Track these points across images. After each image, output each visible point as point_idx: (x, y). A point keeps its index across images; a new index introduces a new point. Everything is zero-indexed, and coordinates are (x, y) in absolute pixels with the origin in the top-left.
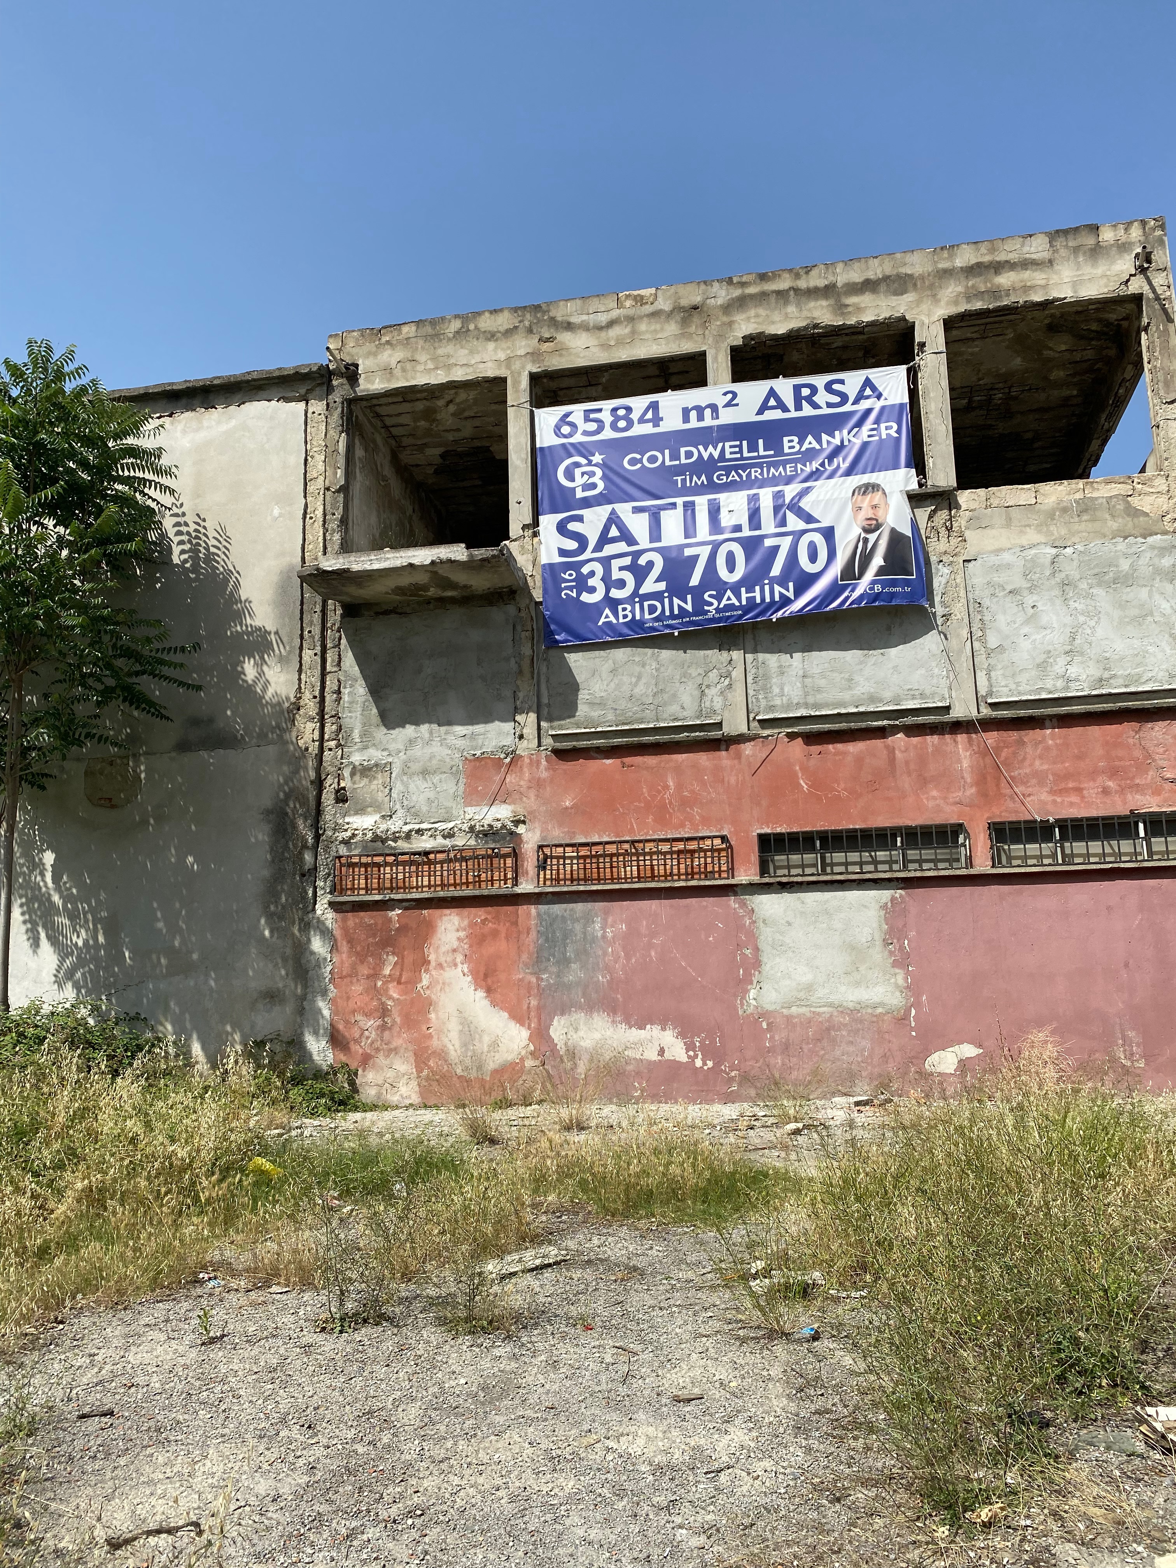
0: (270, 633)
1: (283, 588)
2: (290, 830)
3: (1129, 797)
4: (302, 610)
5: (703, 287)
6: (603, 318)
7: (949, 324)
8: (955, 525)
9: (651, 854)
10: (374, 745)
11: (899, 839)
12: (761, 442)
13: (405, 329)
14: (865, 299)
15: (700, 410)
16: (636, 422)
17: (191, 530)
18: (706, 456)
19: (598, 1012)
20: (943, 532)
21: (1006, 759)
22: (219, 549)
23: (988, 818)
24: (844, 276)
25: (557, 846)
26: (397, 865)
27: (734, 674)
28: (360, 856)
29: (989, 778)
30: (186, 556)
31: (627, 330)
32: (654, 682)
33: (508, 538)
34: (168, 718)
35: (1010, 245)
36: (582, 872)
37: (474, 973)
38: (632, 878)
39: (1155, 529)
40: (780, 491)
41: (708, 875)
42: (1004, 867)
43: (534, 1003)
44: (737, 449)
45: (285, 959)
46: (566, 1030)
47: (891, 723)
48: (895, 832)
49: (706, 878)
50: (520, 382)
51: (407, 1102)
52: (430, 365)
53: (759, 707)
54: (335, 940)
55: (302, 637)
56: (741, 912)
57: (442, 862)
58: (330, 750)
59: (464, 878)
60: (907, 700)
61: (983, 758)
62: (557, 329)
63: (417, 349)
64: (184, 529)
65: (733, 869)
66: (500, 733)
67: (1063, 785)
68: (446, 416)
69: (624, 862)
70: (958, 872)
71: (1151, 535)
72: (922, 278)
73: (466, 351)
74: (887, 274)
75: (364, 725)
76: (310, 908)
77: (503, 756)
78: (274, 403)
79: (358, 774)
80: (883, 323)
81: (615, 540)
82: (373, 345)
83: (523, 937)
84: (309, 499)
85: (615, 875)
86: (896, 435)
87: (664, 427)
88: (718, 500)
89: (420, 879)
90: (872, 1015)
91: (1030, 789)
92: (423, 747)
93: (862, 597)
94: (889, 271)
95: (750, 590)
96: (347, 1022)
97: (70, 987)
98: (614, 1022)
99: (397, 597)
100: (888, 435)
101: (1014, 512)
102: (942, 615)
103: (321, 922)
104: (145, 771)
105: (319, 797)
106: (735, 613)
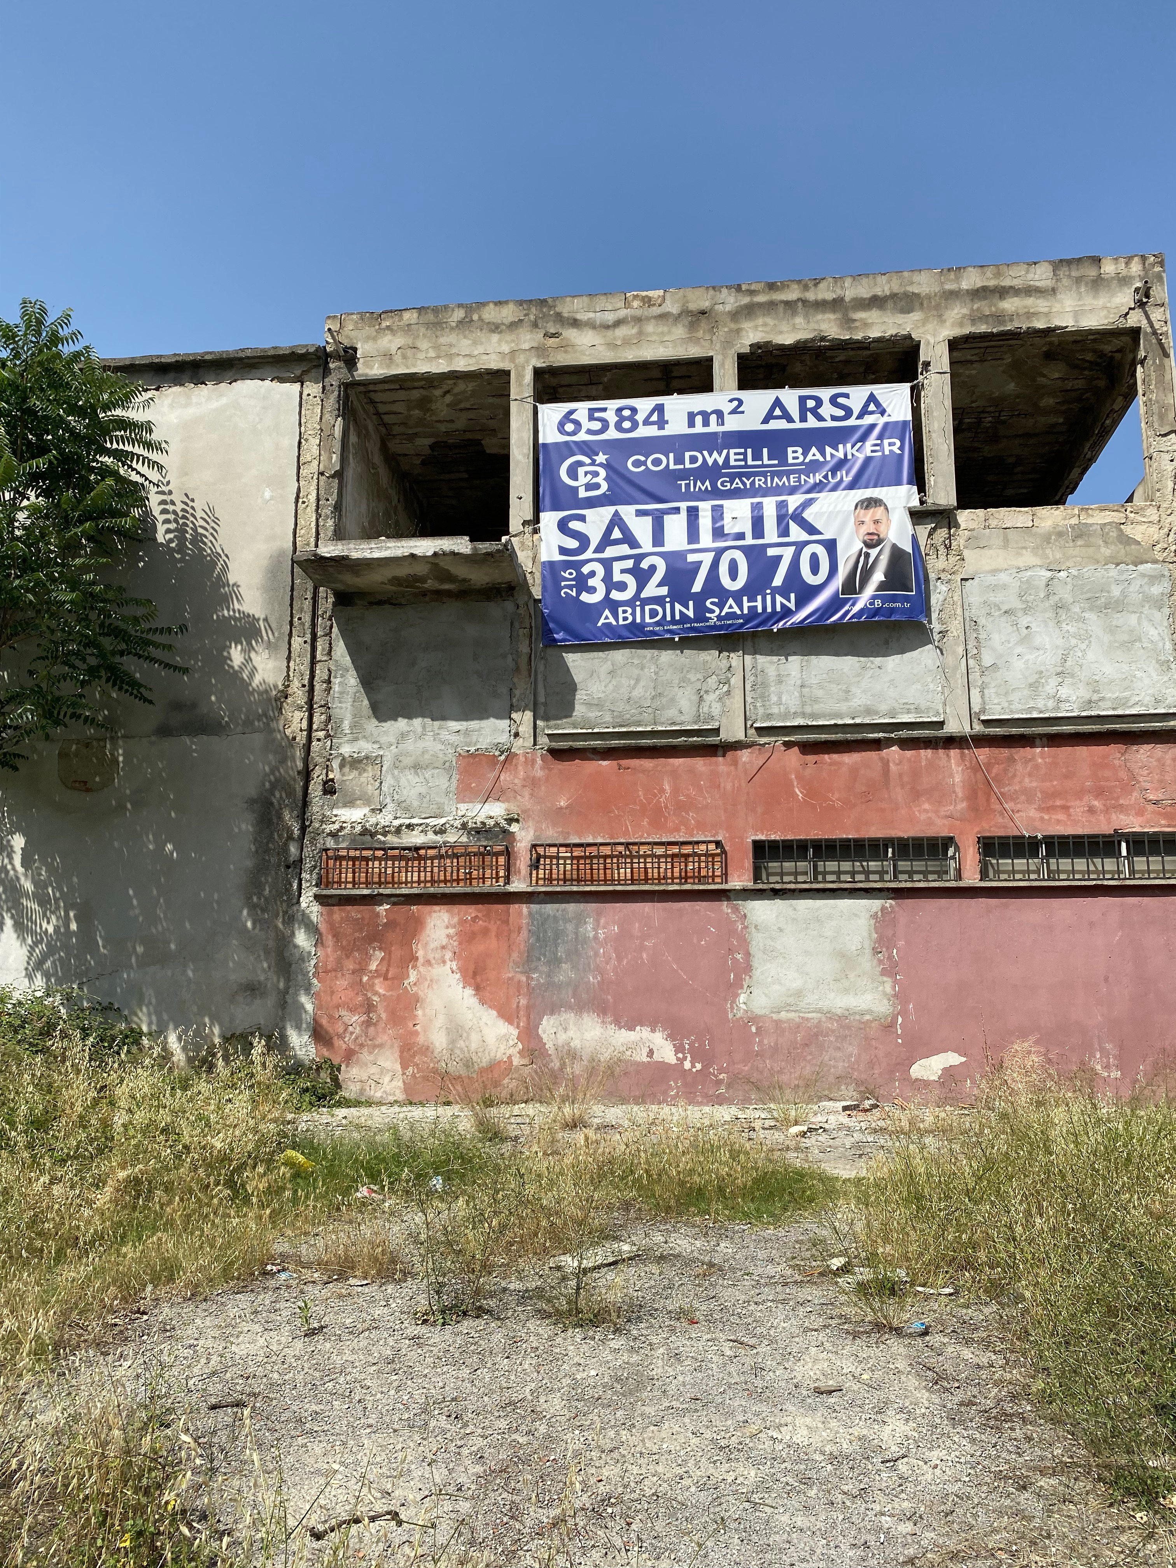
0: (258, 620)
1: (273, 572)
2: (275, 821)
3: (1114, 816)
4: (292, 596)
5: (711, 292)
6: (610, 317)
7: (954, 344)
8: (954, 543)
9: (645, 856)
10: (364, 737)
11: (890, 850)
12: (765, 451)
13: (406, 315)
14: (872, 315)
15: (706, 416)
16: (641, 423)
17: (178, 510)
18: (710, 462)
19: (588, 1012)
20: (942, 550)
21: (997, 775)
22: (207, 530)
23: (979, 832)
24: (852, 291)
25: (550, 845)
26: (386, 860)
27: (733, 681)
28: (348, 849)
29: (980, 794)
30: (171, 536)
31: (634, 331)
32: (652, 685)
33: (506, 532)
34: (150, 702)
35: (1014, 271)
36: (575, 872)
37: (463, 971)
38: (626, 880)
39: (1145, 557)
40: (783, 501)
41: (701, 879)
42: (991, 880)
43: (523, 1002)
44: (742, 457)
45: (267, 952)
46: (555, 1030)
47: (887, 735)
48: (888, 842)
49: (700, 883)
50: (524, 376)
51: (391, 1099)
52: (432, 354)
53: (757, 714)
54: (320, 934)
55: (291, 623)
56: (734, 917)
57: (432, 858)
58: (319, 740)
59: (455, 874)
60: (902, 713)
61: (975, 774)
62: (563, 325)
63: (418, 336)
64: (171, 508)
65: (726, 874)
66: (495, 730)
67: (1051, 803)
68: (441, 407)
69: (618, 863)
70: (948, 884)
71: (1142, 563)
72: (929, 297)
73: (470, 342)
74: (895, 291)
75: (355, 716)
76: (295, 901)
77: (497, 753)
78: (267, 382)
79: (348, 766)
80: (889, 340)
81: (617, 542)
82: (373, 329)
83: (514, 936)
84: (302, 483)
85: (609, 877)
86: (899, 452)
87: (669, 430)
88: (722, 506)
89: (409, 874)
90: (860, 1022)
91: (1019, 806)
92: (415, 741)
93: (861, 612)
94: (896, 289)
95: (752, 599)
96: (331, 1017)
97: (39, 976)
98: (603, 1022)
99: (393, 588)
100: (891, 451)
101: (1012, 534)
102: (939, 631)
103: (306, 915)
104: (123, 755)
105: (306, 788)
106: (736, 622)
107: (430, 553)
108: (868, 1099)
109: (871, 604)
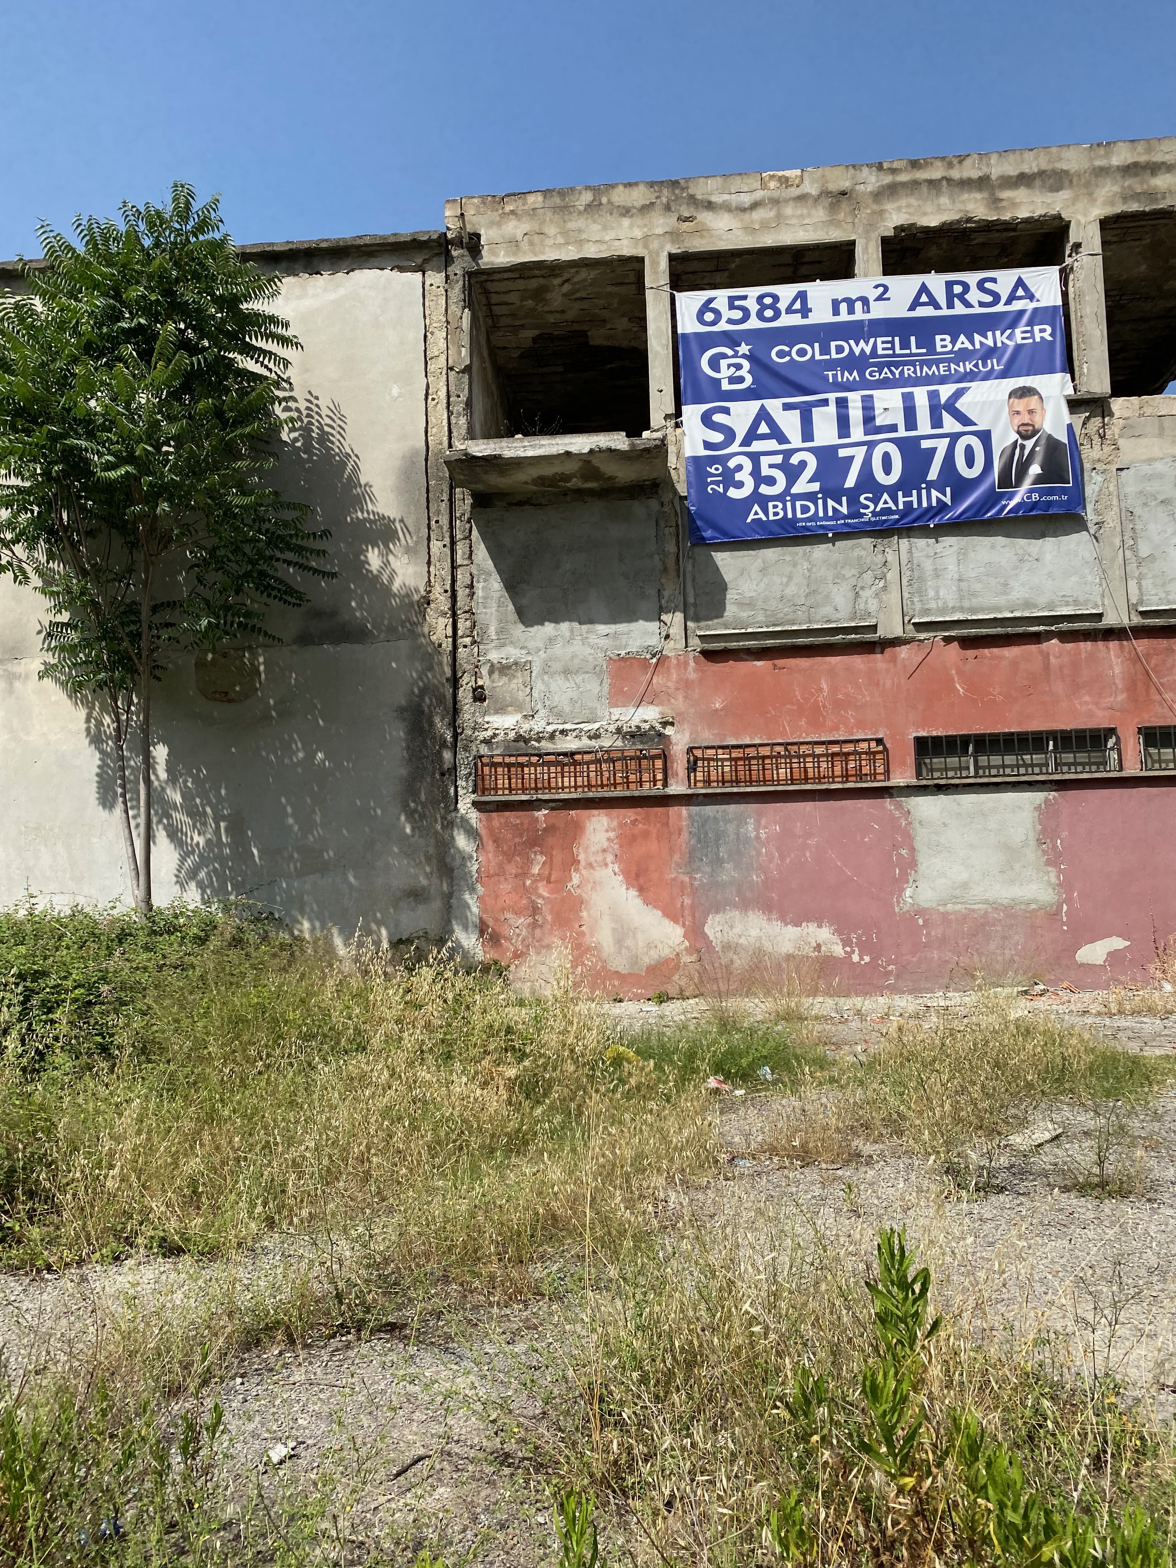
0: (394, 521)
1: (406, 474)
2: (427, 728)
4: (428, 498)
5: (851, 171)
6: (746, 199)
7: (1106, 224)
8: (1108, 432)
9: (805, 756)
10: (511, 642)
11: (1051, 743)
12: (913, 339)
13: (531, 199)
14: (1020, 194)
15: (850, 303)
16: (783, 312)
17: (301, 407)
18: (857, 351)
19: (753, 910)
20: (1096, 440)
21: (1156, 665)
22: (334, 428)
23: (1139, 723)
24: (999, 168)
25: (707, 748)
26: (543, 765)
27: (889, 576)
28: (503, 756)
29: (1139, 683)
30: (296, 434)
31: (772, 214)
32: (805, 582)
33: (648, 427)
35: (1165, 146)
36: (734, 773)
37: (626, 873)
38: (787, 780)
40: (935, 391)
41: (861, 777)
42: (1151, 770)
43: (687, 901)
44: (889, 345)
45: (428, 858)
46: (721, 928)
47: (1045, 628)
48: (1053, 735)
49: (861, 781)
50: (658, 263)
52: (560, 240)
53: (914, 610)
54: (481, 839)
55: (429, 526)
56: (897, 814)
57: (588, 763)
58: (465, 646)
59: (612, 778)
60: (1061, 606)
61: (1135, 666)
62: (697, 208)
63: (545, 220)
64: (294, 405)
65: (888, 771)
66: (645, 633)
68: (557, 296)
69: (777, 764)
70: (1110, 775)
72: (1078, 174)
73: (599, 227)
74: (1043, 168)
75: (501, 621)
76: (452, 808)
77: (649, 656)
78: (387, 272)
79: (497, 673)
80: (1037, 220)
81: (764, 437)
82: (496, 214)
83: (674, 837)
84: (430, 379)
85: (768, 777)
86: (1050, 338)
87: (812, 319)
88: (871, 397)
89: (566, 779)
90: (1026, 911)
92: (564, 646)
93: (1019, 506)
94: (1044, 166)
95: (907, 494)
96: (496, 920)
97: (192, 887)
98: (769, 920)
99: (534, 488)
100: (1042, 338)
101: (1167, 422)
102: (1094, 521)
103: (464, 821)
104: (265, 663)
105: (455, 695)
106: (892, 517)
107: (586, 450)
108: (1036, 984)
109: (1028, 498)
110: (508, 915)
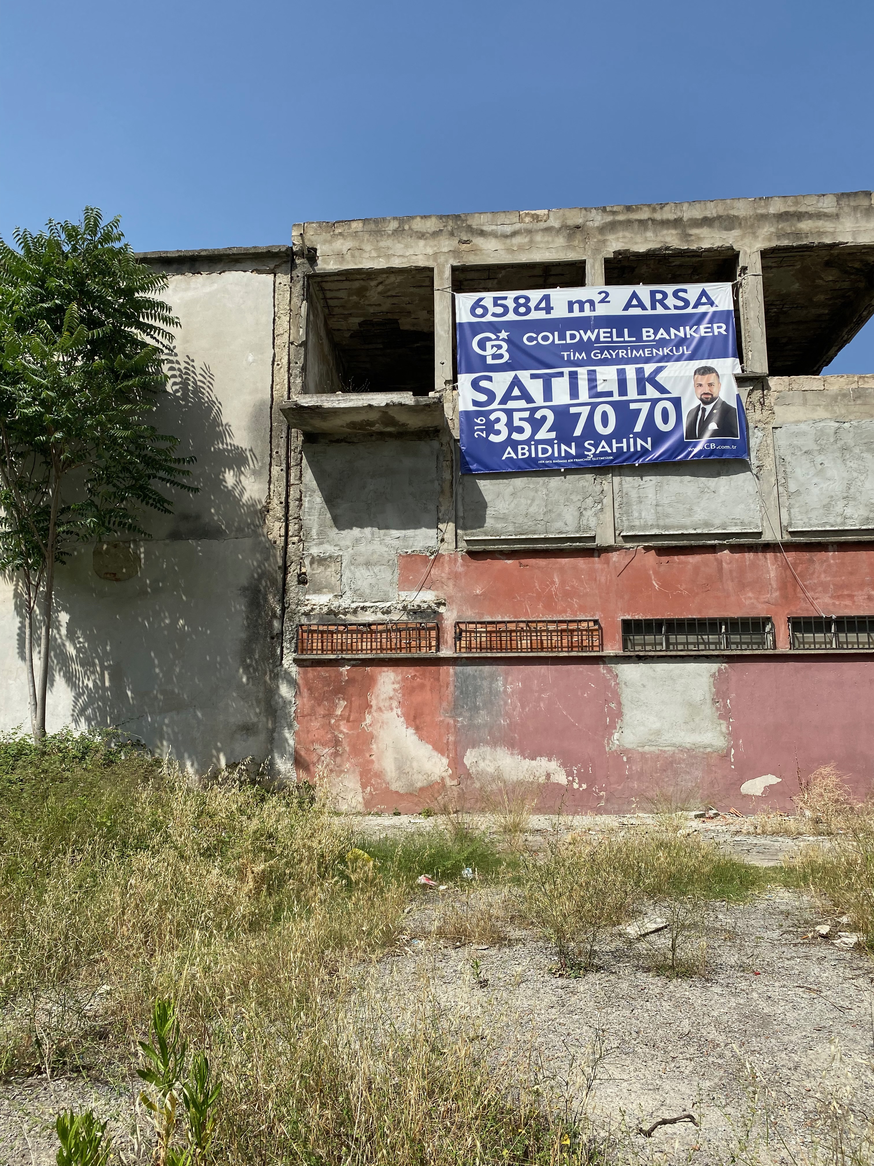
0: (245, 451)
1: (256, 417)
2: (262, 603)
4: (271, 435)
5: (584, 212)
6: (508, 229)
7: (765, 254)
8: (767, 401)
9: (541, 631)
10: (328, 541)
11: (723, 627)
12: (626, 330)
13: (354, 225)
14: (704, 232)
15: (581, 304)
16: (533, 309)
17: (182, 368)
18: (585, 338)
19: (501, 746)
20: (758, 406)
21: (801, 572)
22: (204, 383)
23: (788, 614)
24: (689, 212)
25: (469, 623)
26: (347, 632)
27: (605, 501)
28: (318, 625)
29: (789, 585)
30: (177, 387)
31: (527, 240)
32: (544, 504)
33: (433, 389)
34: (169, 513)
35: (808, 201)
36: (488, 643)
37: (406, 715)
38: (527, 648)
40: (641, 368)
41: (582, 648)
42: (797, 649)
43: (452, 738)
44: (609, 335)
45: (258, 702)
46: (476, 759)
47: (721, 542)
48: (724, 621)
49: (582, 651)
50: (444, 272)
51: (355, 810)
52: (374, 254)
53: (623, 526)
54: (299, 688)
55: (271, 456)
56: (608, 676)
57: (381, 632)
58: (294, 543)
59: (398, 644)
60: (731, 526)
61: (785, 571)
62: (473, 234)
63: (363, 240)
64: (176, 366)
65: (602, 644)
66: (426, 537)
67: (840, 593)
68: (374, 294)
69: (520, 636)
70: (766, 652)
72: (745, 219)
73: (402, 246)
74: (720, 214)
75: (321, 526)
76: (278, 663)
77: (428, 554)
78: (248, 273)
79: (316, 563)
80: (716, 250)
81: (517, 398)
82: (328, 235)
83: (443, 689)
84: (277, 350)
85: (514, 646)
86: (725, 333)
87: (554, 315)
88: (595, 371)
89: (364, 644)
90: (704, 753)
91: (817, 595)
92: (366, 545)
93: (700, 452)
94: (721, 212)
95: (619, 441)
96: (307, 750)
97: (83, 720)
98: (512, 754)
99: (349, 430)
100: (719, 332)
101: (809, 395)
102: (756, 465)
103: (287, 673)
104: (144, 553)
105: (284, 579)
106: (608, 458)
107: (383, 404)
108: (711, 809)
109: (707, 446)
110: (316, 746)
